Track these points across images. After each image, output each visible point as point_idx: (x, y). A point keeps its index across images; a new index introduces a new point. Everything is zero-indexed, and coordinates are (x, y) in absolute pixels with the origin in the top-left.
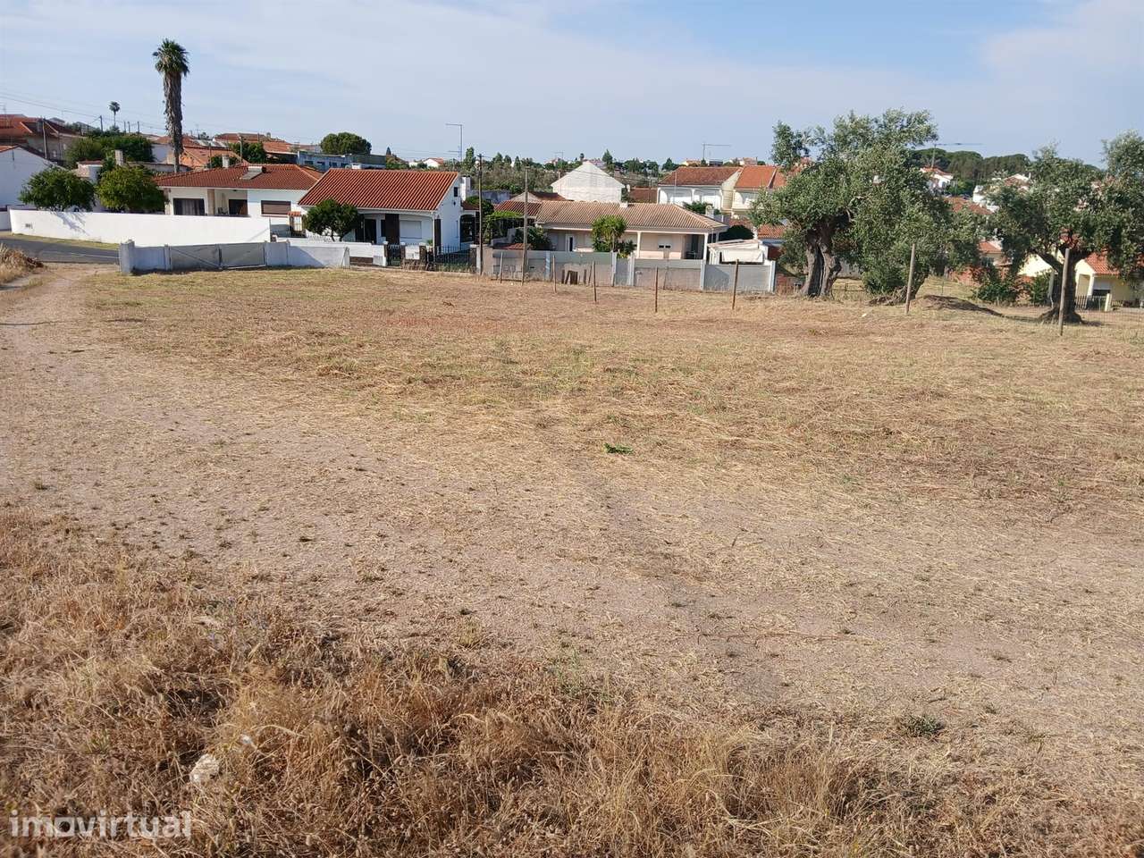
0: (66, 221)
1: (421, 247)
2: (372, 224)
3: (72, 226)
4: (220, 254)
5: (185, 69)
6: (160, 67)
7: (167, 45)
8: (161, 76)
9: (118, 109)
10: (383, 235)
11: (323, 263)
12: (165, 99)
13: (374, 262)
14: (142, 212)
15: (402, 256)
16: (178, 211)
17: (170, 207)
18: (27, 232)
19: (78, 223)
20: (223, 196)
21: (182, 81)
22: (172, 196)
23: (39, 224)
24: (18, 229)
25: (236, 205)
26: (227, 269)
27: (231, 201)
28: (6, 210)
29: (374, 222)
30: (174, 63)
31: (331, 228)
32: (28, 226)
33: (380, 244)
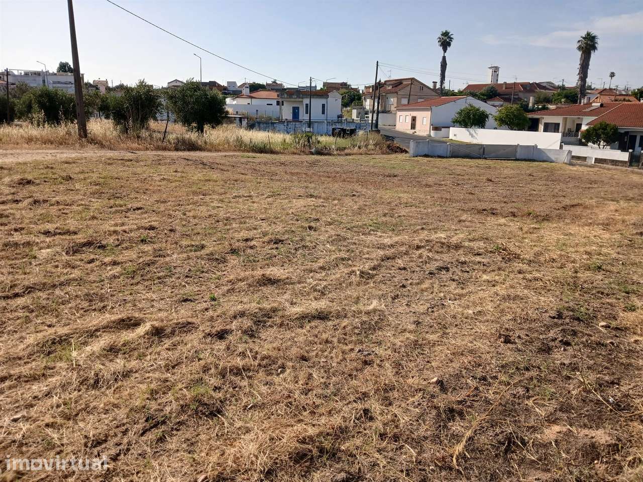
0: (471, 134)
2: (633, 138)
3: (472, 136)
4: (484, 150)
5: (594, 48)
6: (580, 48)
7: (588, 34)
8: (579, 53)
9: (614, 76)
10: (640, 146)
11: (553, 159)
12: (579, 67)
13: (587, 160)
15: (641, 160)
16: (545, 130)
17: (541, 127)
18: (454, 138)
19: (474, 134)
20: (574, 121)
22: (544, 121)
23: (459, 135)
24: (451, 137)
25: (579, 126)
26: (486, 158)
27: (577, 124)
28: (449, 127)
29: (636, 136)
30: (588, 45)
31: (603, 140)
32: (455, 135)
33: (628, 151)
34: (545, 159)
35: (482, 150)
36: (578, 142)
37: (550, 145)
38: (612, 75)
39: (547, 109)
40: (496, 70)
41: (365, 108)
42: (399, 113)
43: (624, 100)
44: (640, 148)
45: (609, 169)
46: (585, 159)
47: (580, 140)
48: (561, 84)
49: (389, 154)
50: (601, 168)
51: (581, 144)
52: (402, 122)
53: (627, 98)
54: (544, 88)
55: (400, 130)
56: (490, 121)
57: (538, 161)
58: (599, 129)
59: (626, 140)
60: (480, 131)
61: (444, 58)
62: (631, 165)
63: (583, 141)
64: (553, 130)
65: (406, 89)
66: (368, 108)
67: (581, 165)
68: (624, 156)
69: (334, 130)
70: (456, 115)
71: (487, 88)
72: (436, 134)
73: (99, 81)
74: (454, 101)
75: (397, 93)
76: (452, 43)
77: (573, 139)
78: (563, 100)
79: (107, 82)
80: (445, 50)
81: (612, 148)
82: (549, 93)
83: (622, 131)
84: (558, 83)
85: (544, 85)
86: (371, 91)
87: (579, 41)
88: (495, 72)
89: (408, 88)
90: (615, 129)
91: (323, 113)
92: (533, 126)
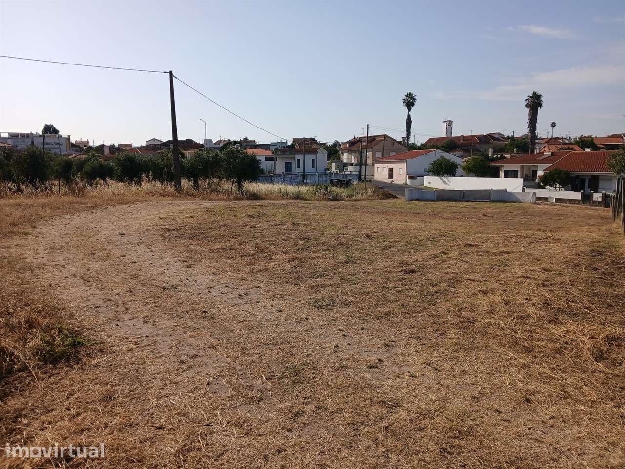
1: (603, 194)
2: (583, 181)
3: (445, 183)
4: (464, 195)
5: (540, 105)
6: (528, 106)
7: (534, 94)
8: (527, 110)
9: (554, 126)
10: (589, 187)
11: (521, 200)
12: (528, 121)
13: (549, 200)
14: (485, 177)
15: (591, 198)
16: (506, 176)
17: (502, 174)
18: (429, 186)
19: (447, 182)
20: (529, 168)
21: (539, 111)
22: (504, 169)
23: (433, 182)
24: (426, 184)
25: (535, 173)
26: (466, 201)
27: (533, 171)
28: (423, 176)
29: (585, 180)
30: (535, 103)
31: (558, 183)
32: (429, 183)
33: (580, 192)
34: (514, 200)
35: (463, 194)
36: (537, 186)
37: (515, 189)
38: (553, 125)
39: (505, 158)
40: (449, 123)
41: (343, 161)
42: (376, 165)
43: (569, 149)
44: (590, 189)
45: (567, 207)
46: (546, 199)
47: (539, 184)
48: (510, 135)
49: (385, 200)
50: (561, 205)
51: (539, 187)
52: (380, 173)
53: (571, 146)
54: (498, 139)
55: (378, 180)
56: (460, 170)
57: (509, 202)
58: (555, 175)
59: (577, 183)
60: (452, 179)
61: (409, 116)
62: (583, 203)
63: (542, 184)
64: (513, 176)
65: (380, 144)
66: (345, 161)
67: (545, 204)
68: (577, 196)
69: (331, 181)
70: (430, 166)
71: (446, 140)
72: (412, 182)
73: (81, 141)
74: (426, 154)
75: (372, 148)
76: (415, 104)
77: (532, 183)
78: (515, 150)
79: (88, 142)
80: (409, 110)
81: (566, 190)
82: (502, 143)
83: (574, 176)
84: (507, 134)
85: (497, 136)
86: (348, 146)
87: (526, 100)
88: (449, 125)
89: (382, 143)
90: (568, 174)
91: (313, 166)
92: (495, 174)
